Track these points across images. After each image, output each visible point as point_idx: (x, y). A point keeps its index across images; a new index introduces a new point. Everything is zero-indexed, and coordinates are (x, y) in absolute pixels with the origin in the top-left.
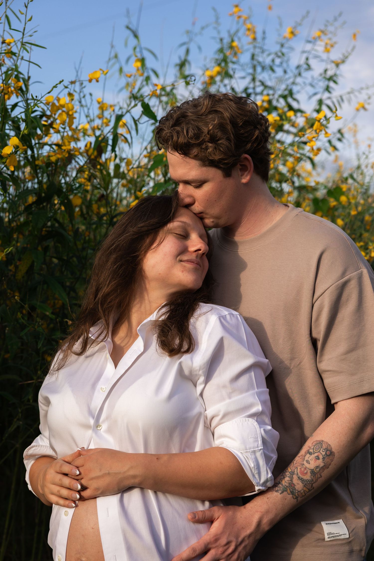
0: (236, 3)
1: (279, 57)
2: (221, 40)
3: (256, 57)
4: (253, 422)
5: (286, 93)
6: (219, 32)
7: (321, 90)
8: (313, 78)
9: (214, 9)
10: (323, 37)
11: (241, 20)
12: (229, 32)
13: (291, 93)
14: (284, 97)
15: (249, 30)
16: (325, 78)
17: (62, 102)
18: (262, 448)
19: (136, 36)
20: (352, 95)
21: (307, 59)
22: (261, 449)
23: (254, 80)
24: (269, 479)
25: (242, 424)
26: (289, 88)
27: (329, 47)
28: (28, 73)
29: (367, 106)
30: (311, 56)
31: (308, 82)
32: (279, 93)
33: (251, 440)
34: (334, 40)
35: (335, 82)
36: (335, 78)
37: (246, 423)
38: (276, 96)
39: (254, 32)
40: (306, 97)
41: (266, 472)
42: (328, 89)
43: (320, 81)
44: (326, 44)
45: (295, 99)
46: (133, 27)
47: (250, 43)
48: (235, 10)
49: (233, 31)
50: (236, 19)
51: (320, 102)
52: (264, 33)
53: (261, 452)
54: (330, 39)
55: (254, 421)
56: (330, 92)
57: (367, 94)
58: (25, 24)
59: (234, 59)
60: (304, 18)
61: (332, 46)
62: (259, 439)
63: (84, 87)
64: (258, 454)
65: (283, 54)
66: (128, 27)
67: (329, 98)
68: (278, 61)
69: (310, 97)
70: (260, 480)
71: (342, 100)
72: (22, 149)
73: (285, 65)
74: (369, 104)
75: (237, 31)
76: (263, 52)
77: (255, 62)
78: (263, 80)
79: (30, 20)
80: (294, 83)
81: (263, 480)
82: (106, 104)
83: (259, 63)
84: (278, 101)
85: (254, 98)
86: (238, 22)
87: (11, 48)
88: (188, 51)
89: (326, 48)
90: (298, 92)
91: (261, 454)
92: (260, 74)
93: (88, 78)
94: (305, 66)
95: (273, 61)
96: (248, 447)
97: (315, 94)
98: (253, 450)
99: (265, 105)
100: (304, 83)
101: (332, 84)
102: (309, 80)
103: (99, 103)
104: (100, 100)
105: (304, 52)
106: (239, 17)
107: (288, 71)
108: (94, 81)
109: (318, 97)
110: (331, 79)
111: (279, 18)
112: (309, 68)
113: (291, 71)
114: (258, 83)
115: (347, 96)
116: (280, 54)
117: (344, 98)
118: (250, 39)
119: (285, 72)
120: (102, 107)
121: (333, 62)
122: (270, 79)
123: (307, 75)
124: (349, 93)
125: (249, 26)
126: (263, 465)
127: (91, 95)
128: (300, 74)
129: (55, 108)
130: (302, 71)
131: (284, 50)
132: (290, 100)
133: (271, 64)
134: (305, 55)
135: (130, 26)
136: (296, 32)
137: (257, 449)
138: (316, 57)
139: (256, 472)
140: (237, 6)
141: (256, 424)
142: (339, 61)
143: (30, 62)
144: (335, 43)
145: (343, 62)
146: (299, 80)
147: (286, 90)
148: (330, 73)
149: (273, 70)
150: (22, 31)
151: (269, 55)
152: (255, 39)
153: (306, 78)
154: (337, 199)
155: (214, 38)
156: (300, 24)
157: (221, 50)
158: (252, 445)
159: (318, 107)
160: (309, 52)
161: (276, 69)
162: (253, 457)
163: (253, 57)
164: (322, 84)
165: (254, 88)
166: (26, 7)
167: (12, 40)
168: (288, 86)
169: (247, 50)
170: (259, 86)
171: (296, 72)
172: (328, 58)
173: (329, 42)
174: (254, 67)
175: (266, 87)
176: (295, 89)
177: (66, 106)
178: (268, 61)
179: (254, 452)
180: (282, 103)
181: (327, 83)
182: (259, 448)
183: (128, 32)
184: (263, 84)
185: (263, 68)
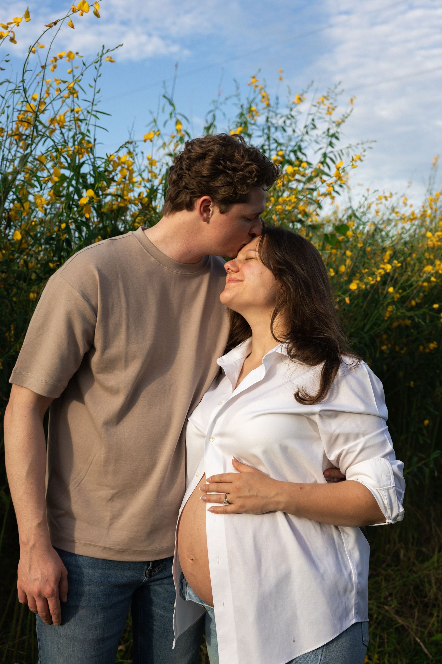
0: (253, 75)
1: (289, 118)
2: (242, 106)
3: (270, 120)
4: (385, 462)
5: (296, 148)
6: (239, 100)
7: (325, 145)
8: (317, 135)
9: (235, 81)
10: (326, 102)
11: (258, 89)
12: (248, 99)
13: (300, 149)
14: (295, 152)
15: (263, 97)
16: (328, 135)
17: (123, 160)
18: (395, 485)
19: (172, 104)
20: (350, 149)
21: (313, 120)
22: (393, 487)
23: (268, 138)
24: (400, 514)
25: (375, 463)
26: (298, 144)
27: (330, 110)
28: (94, 136)
29: (362, 158)
30: (316, 118)
31: (313, 139)
32: (290, 148)
33: (385, 478)
34: (335, 105)
35: (337, 138)
36: (337, 135)
37: (379, 462)
38: (288, 152)
39: (268, 99)
40: (313, 152)
41: (397, 508)
42: (331, 144)
43: (323, 138)
44: (329, 108)
45: (304, 154)
46: (169, 96)
47: (264, 109)
48: (253, 80)
49: (250, 99)
50: (253, 87)
51: (325, 155)
52: (277, 98)
53: (393, 489)
54: (332, 104)
55: (386, 460)
56: (332, 147)
57: (363, 148)
58: (94, 95)
59: (252, 122)
60: (309, 87)
61: (333, 109)
62: (392, 478)
63: (137, 147)
64: (391, 491)
65: (292, 117)
66: (164, 96)
67: (332, 152)
68: (288, 122)
69: (316, 152)
70: (392, 515)
71: (343, 154)
72: (96, 200)
73: (293, 125)
74: (364, 156)
75: (254, 99)
76: (276, 115)
77: (269, 124)
78: (276, 139)
79: (98, 92)
80: (302, 140)
81: (395, 514)
82: (154, 160)
83: (273, 124)
84: (289, 155)
85: (270, 154)
86: (255, 92)
87: (79, 115)
88: (214, 117)
89: (328, 111)
90: (306, 147)
91: (394, 491)
92: (274, 133)
93: (143, 139)
94: (311, 126)
95: (285, 122)
96: (382, 485)
97: (320, 149)
98: (386, 487)
99: (279, 158)
100: (310, 140)
101: (334, 140)
102: (315, 138)
103: (149, 159)
104: (150, 157)
105: (310, 114)
106: (256, 86)
107: (297, 130)
108: (148, 141)
109: (322, 151)
110: (334, 136)
111: (288, 87)
112: (315, 127)
113: (300, 130)
114: (272, 141)
115: (346, 150)
116: (290, 116)
117: (344, 151)
118: (264, 105)
119: (294, 131)
120: (152, 163)
121: (334, 122)
122: (283, 137)
123: (313, 133)
124: (348, 148)
125: (264, 94)
126: (395, 501)
127: (142, 153)
128: (307, 133)
129: (116, 164)
130: (309, 130)
131: (293, 113)
132: (299, 154)
133: (283, 125)
134: (311, 117)
135: (167, 95)
136: (302, 99)
137: (390, 487)
138: (320, 118)
139: (388, 508)
140: (254, 77)
141: (388, 463)
142: (340, 121)
143: (95, 126)
144: (336, 107)
145: (343, 121)
146: (306, 137)
147: (295, 146)
148: (332, 132)
149: (285, 130)
150: (91, 101)
151: (282, 117)
152: (269, 105)
153: (312, 136)
154: (344, 234)
155: (235, 104)
156: (306, 92)
157: (242, 115)
158: (385, 483)
159: (322, 160)
160: (314, 114)
161: (287, 128)
162: (386, 494)
163: (267, 120)
164: (326, 140)
165: (269, 145)
166: (95, 81)
167: (79, 109)
168: (297, 143)
169: (263, 114)
170: (273, 143)
171: (305, 131)
172: (330, 119)
173: (331, 106)
174: (269, 128)
175: (279, 144)
176: (303, 145)
177: (126, 163)
178: (280, 122)
179: (388, 489)
180: (292, 157)
181: (330, 139)
182: (392, 486)
183: (165, 100)
184: (276, 141)
185: (276, 128)
